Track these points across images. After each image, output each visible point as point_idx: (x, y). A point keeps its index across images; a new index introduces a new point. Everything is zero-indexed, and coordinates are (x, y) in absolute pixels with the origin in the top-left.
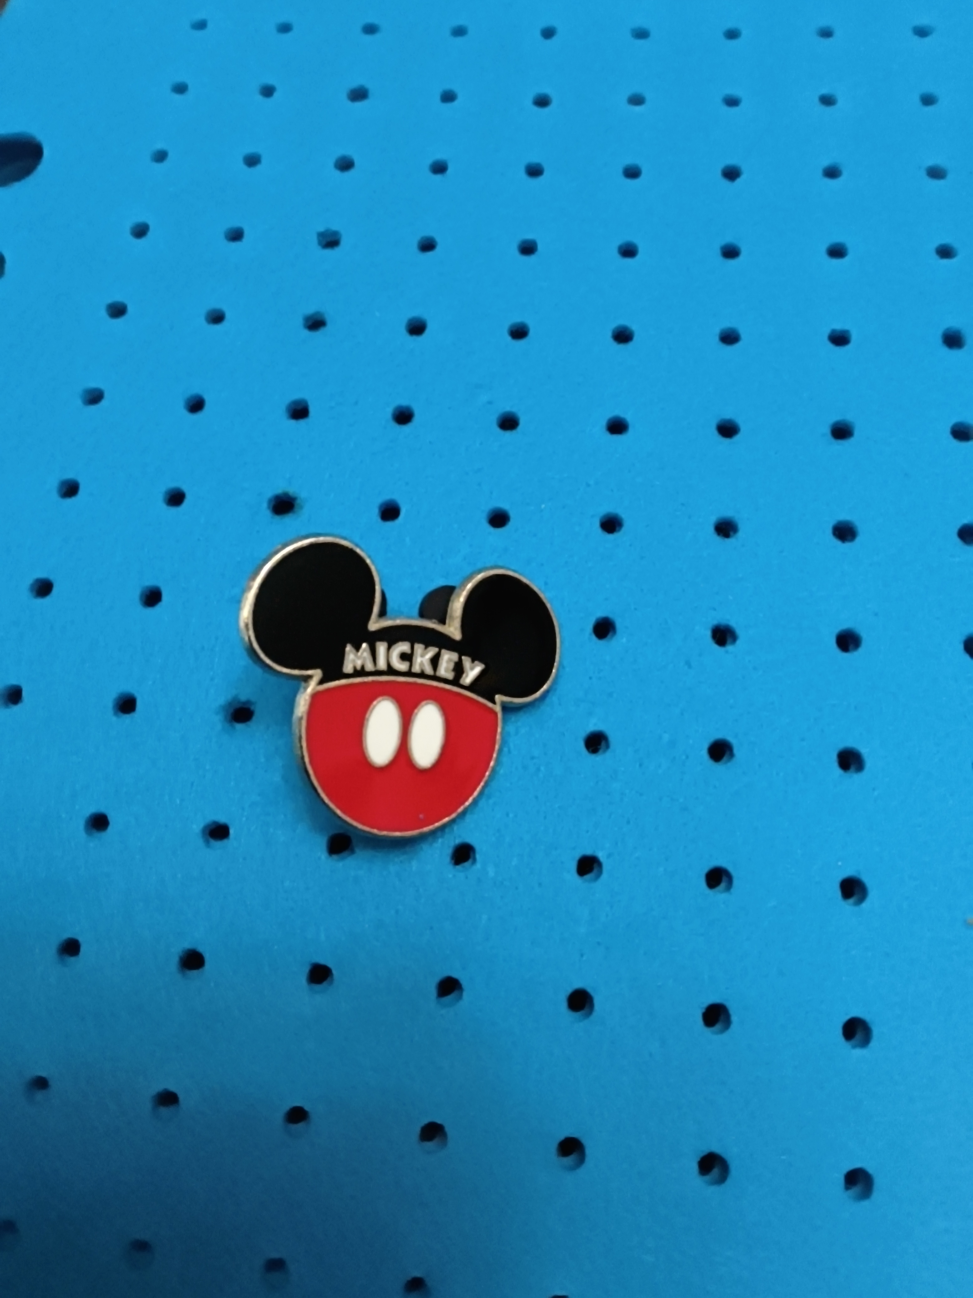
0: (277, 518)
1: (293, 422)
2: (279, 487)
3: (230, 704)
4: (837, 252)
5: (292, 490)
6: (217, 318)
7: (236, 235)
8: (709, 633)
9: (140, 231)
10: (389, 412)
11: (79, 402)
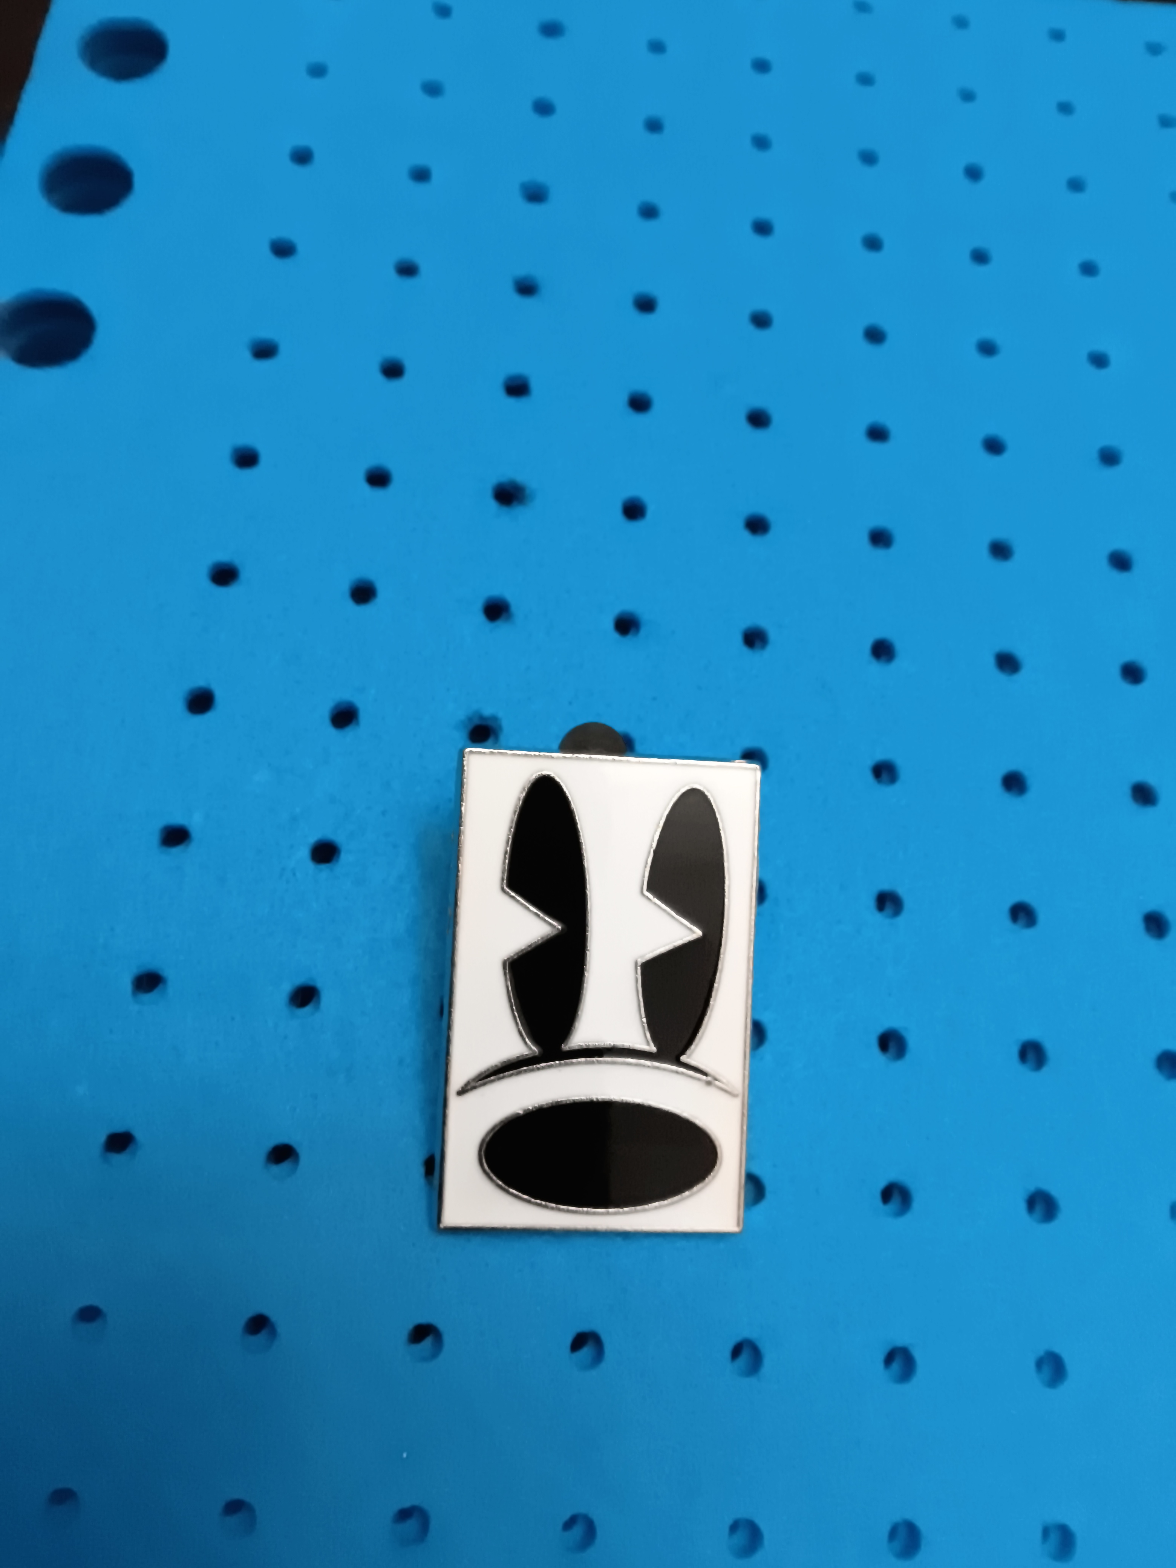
0: (505, 509)
1: (512, 401)
2: (506, 473)
3: (470, 719)
4: (1089, 269)
5: (521, 477)
6: (407, 270)
7: (421, 175)
8: (991, 662)
9: (302, 157)
10: (624, 398)
11: (247, 355)
